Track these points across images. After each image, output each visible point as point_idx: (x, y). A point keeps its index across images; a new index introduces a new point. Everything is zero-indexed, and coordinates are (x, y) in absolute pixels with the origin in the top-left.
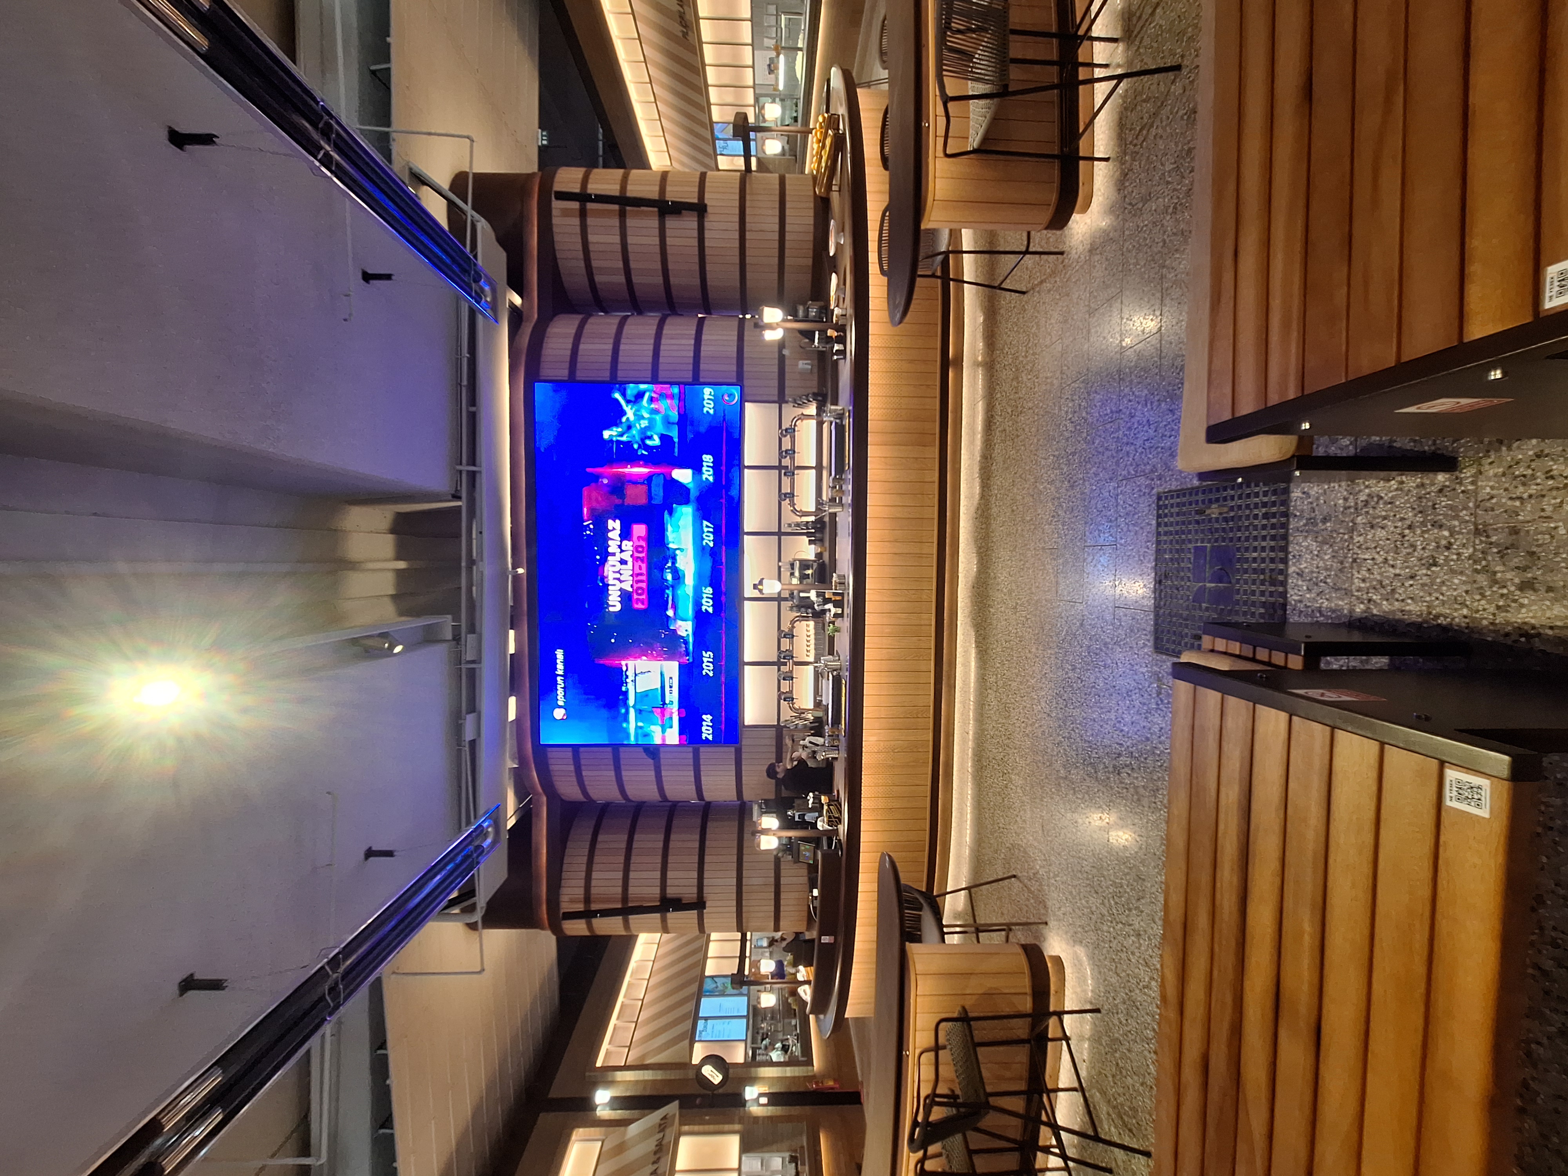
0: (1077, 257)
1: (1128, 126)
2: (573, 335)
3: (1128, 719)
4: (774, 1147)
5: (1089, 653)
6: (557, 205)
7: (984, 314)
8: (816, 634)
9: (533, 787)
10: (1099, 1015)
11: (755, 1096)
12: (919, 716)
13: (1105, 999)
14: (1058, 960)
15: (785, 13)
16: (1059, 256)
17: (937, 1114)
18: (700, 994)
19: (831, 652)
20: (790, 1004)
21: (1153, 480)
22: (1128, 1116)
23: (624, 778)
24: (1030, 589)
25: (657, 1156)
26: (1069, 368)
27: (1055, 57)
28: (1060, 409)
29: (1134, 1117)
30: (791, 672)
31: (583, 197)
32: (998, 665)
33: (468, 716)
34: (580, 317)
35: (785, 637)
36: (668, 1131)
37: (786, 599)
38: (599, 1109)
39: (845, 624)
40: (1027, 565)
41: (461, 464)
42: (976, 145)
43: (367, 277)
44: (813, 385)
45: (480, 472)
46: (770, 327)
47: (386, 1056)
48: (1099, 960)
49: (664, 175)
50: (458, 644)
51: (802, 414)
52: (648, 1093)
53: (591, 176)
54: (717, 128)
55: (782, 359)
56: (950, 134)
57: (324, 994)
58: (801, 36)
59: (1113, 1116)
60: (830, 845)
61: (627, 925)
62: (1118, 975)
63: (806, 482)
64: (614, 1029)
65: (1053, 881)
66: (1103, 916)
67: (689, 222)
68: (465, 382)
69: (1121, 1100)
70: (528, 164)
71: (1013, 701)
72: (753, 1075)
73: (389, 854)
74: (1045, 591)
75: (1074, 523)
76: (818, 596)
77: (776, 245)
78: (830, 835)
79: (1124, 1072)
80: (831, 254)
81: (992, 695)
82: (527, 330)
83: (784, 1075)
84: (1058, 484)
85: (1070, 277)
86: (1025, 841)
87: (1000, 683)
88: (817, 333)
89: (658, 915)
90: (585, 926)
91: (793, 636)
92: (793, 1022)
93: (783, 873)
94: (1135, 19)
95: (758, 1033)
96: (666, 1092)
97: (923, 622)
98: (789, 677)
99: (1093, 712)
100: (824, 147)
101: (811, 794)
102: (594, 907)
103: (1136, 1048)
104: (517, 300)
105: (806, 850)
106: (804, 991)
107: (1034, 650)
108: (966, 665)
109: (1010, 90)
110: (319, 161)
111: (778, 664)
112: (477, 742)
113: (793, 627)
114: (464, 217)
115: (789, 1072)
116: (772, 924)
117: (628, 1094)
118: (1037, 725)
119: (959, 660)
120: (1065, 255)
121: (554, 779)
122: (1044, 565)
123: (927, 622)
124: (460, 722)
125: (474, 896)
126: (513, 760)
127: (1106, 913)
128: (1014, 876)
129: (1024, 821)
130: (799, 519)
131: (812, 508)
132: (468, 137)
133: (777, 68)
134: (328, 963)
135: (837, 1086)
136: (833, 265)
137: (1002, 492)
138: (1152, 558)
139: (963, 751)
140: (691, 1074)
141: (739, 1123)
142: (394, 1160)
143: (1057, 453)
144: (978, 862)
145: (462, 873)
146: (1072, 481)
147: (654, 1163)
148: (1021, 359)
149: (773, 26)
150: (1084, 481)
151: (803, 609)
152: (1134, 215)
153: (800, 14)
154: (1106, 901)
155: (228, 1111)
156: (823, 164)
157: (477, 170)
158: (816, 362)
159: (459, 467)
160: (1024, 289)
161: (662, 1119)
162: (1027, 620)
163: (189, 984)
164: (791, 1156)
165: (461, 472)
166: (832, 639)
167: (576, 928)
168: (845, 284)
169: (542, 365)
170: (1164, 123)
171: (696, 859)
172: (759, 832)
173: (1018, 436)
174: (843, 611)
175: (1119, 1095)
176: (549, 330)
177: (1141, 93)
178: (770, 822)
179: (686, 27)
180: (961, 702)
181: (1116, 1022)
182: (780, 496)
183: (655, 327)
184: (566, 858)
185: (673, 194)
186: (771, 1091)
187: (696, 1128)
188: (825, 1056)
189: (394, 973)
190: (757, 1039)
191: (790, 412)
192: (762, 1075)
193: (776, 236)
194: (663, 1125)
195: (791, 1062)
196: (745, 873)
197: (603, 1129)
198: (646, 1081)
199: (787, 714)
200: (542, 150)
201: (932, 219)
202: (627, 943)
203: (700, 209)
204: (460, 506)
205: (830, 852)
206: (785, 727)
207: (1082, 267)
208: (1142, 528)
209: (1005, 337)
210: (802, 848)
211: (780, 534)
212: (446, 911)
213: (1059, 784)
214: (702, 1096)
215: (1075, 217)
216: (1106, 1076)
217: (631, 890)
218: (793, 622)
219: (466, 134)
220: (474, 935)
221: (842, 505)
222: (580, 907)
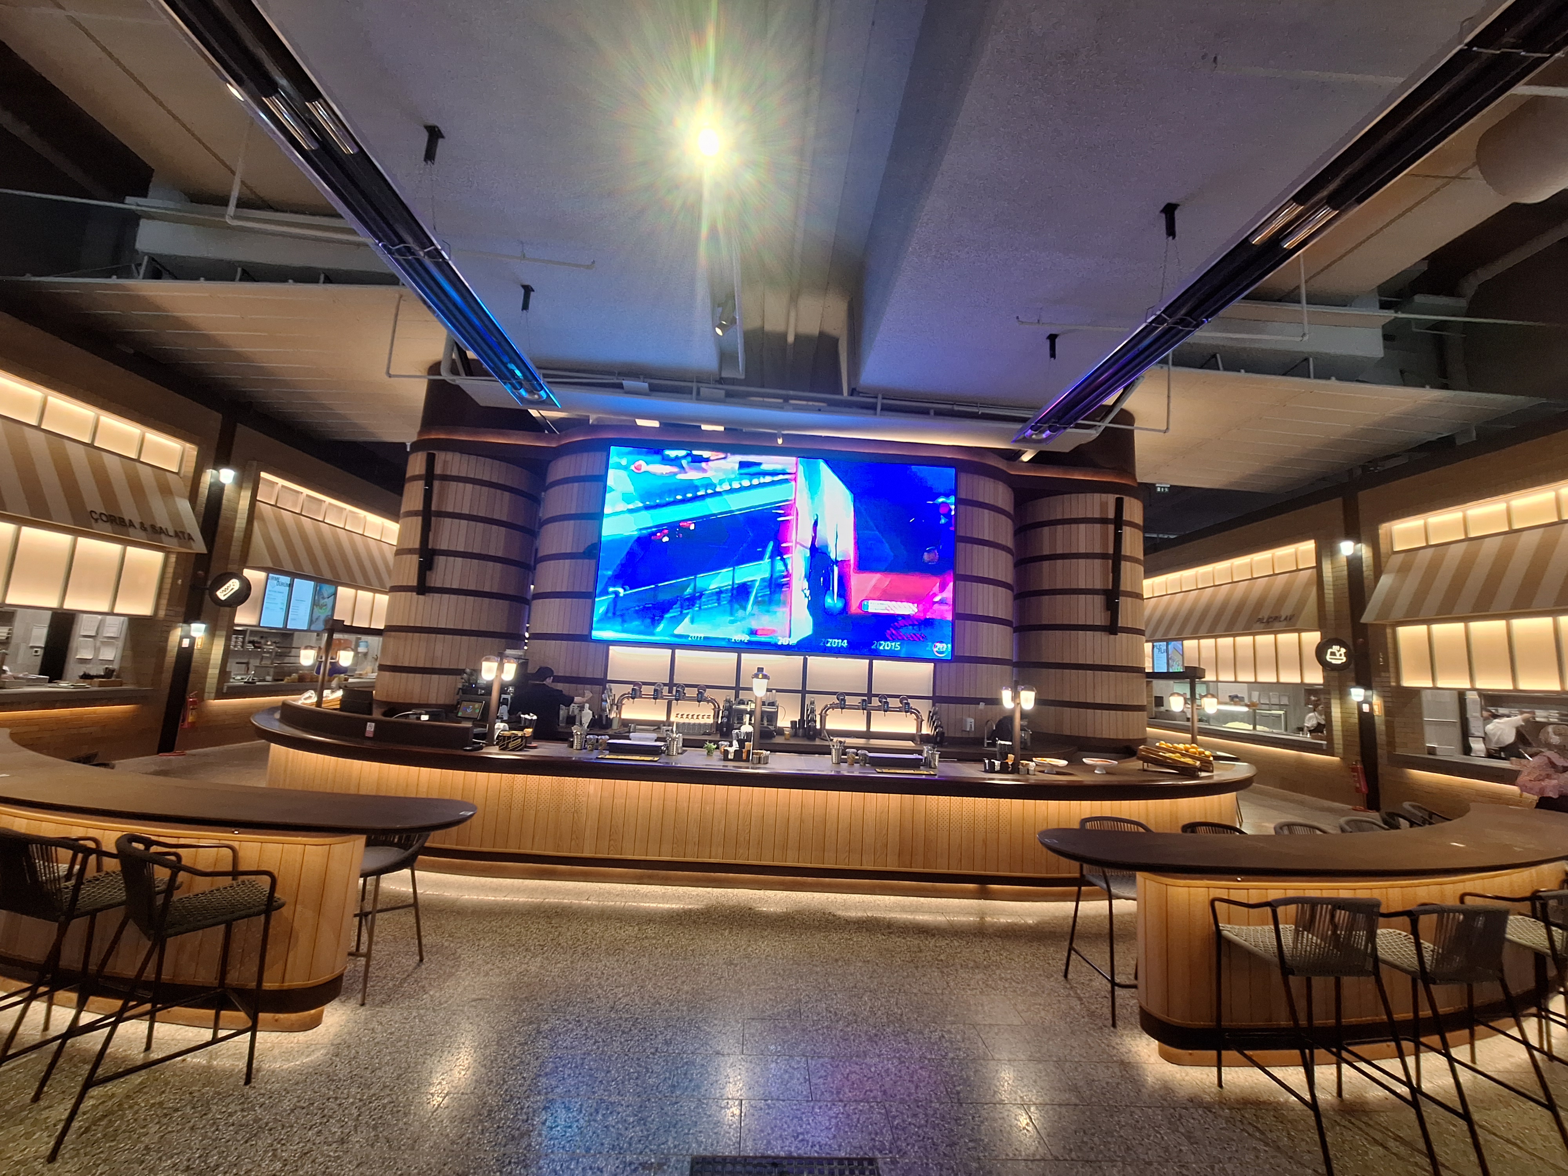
0: (1113, 1044)
1: (1259, 1113)
2: (996, 504)
3: (611, 1120)
4: (129, 653)
5: (687, 1063)
6: (1111, 499)
7: (1037, 925)
8: (700, 724)
9: (567, 436)
10: (242, 1082)
11: (193, 634)
12: (612, 842)
13: (262, 1091)
14: (315, 1022)
15: (1286, 714)
16: (1111, 1022)
17: (162, 874)
18: (319, 580)
19: (687, 744)
20: (290, 676)
21: (891, 1152)
22: (107, 1127)
23: (566, 522)
24: (754, 983)
25: (149, 529)
26: (997, 1034)
27: (1317, 1022)
28: (953, 1023)
29: (104, 1136)
30: (662, 698)
31: (1119, 522)
32: (666, 940)
33: (646, 385)
34: (1012, 512)
35: (699, 693)
36: (175, 540)
37: (737, 696)
38: (214, 472)
39: (715, 763)
40: (780, 979)
41: (883, 398)
42: (1225, 933)
43: (1052, 338)
44: (950, 733)
45: (875, 414)
46: (1016, 697)
47: (316, 281)
48: (312, 1083)
49: (1139, 596)
50: (716, 381)
51: (923, 720)
52: (222, 522)
53: (1136, 530)
54: (1177, 644)
55: (976, 701)
56: (1231, 906)
57: (405, 243)
58: (1266, 729)
59: (110, 1103)
60: (477, 736)
61: (414, 514)
62: (292, 1111)
63: (854, 722)
64: (298, 492)
65: (414, 1014)
66: (369, 1088)
67: (1099, 617)
68: (956, 408)
69: (129, 1115)
70: (1143, 474)
71: (627, 960)
72: (217, 633)
73: (525, 307)
74: (752, 1003)
75: (831, 1043)
76: (748, 734)
77: (1082, 700)
78: (487, 737)
79: (165, 1120)
80: (1084, 760)
81: (632, 931)
82: (1001, 464)
83: (210, 666)
84: (871, 1021)
85: (1091, 1035)
86: (464, 974)
87: (646, 943)
88: (1010, 743)
89: (417, 545)
90: (417, 473)
91: (699, 701)
92: (269, 678)
93: (444, 677)
94: (1365, 1119)
95: (262, 637)
96: (219, 541)
97: (713, 849)
98: (657, 696)
99: (618, 1071)
100: (1183, 755)
101: (535, 717)
102: (436, 484)
103: (196, 1141)
104: (1026, 458)
105: (473, 709)
106: (310, 697)
107: (686, 988)
108: (664, 898)
109: (1290, 977)
110: (1160, 316)
111: (671, 685)
112: (621, 391)
113: (708, 702)
114: (1098, 419)
115: (213, 672)
116: (389, 664)
117: (224, 502)
118: (600, 991)
119: (670, 889)
120: (1112, 1029)
121: (574, 456)
122: (781, 1002)
123: (713, 854)
124: (641, 377)
125: (466, 375)
126: (597, 419)
127: (372, 1092)
128: (421, 960)
129: (487, 974)
130: (818, 712)
131: (829, 726)
132: (1167, 428)
133: (1236, 704)
134: (436, 249)
135: (186, 725)
136: (1074, 760)
137: (855, 947)
138: (801, 1152)
139: (567, 893)
140: (232, 568)
141: (166, 615)
142: (208, 279)
143: (905, 1018)
144: (440, 911)
145: (498, 368)
146: (876, 1039)
147: (142, 524)
148: (998, 972)
149: (1270, 700)
150: (879, 1056)
151: (727, 713)
152: (1170, 1122)
153: (1286, 730)
154: (388, 1091)
155: (311, 154)
156: (1168, 755)
157: (1136, 432)
158: (972, 735)
159: (880, 396)
160: (1069, 977)
161: (189, 535)
162: (719, 979)
163: (434, 134)
164: (113, 671)
165: (876, 397)
166: (699, 744)
167: (416, 465)
168: (1058, 773)
169: (970, 475)
170: (1271, 1160)
171: (472, 587)
172: (501, 660)
173: (917, 967)
174: (731, 760)
175: (136, 1112)
176: (1000, 483)
177: (1295, 1129)
178: (510, 671)
179: (1268, 622)
180: (622, 891)
181: (232, 1108)
182: (842, 694)
183: (1004, 580)
184: (491, 460)
185: (1125, 604)
186: (195, 651)
187: (170, 570)
188: (225, 712)
189: (401, 296)
190: (255, 636)
191: (924, 708)
192: (216, 642)
193: (1090, 700)
194: (182, 535)
195: (224, 674)
196: (449, 637)
197: (191, 475)
198: (235, 523)
199: (618, 691)
200: (1152, 486)
201: (1147, 881)
202: (391, 512)
203: (1112, 628)
204: (842, 394)
205: (471, 736)
206: (605, 688)
207: (1104, 1051)
208: (834, 1137)
209: (1017, 952)
210: (477, 705)
211: (804, 692)
212: (455, 349)
213: (531, 1023)
214: (206, 579)
215: (1155, 1043)
216: (163, 1092)
217: (448, 521)
218: (713, 701)
219: (1171, 427)
220: (422, 370)
221: (838, 763)
222: (438, 470)
